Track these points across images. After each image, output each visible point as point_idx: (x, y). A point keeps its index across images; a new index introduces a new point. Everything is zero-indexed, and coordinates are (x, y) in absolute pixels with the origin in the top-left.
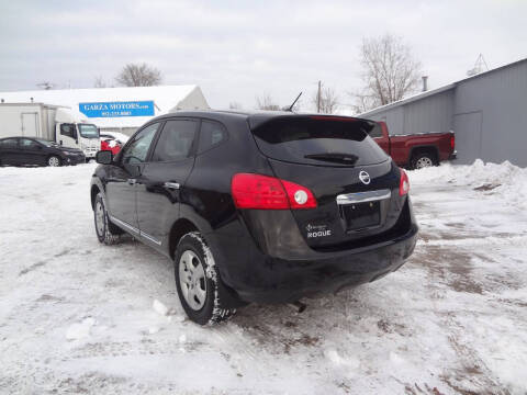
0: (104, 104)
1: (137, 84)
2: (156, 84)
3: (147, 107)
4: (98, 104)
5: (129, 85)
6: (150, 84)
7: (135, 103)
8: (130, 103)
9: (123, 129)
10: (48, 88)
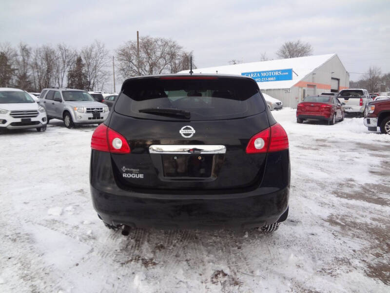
0: (257, 73)
1: (292, 56)
2: (306, 55)
3: (287, 73)
4: (253, 73)
5: (286, 57)
6: (302, 56)
7: (278, 71)
8: (275, 71)
9: (267, 90)
10: (235, 64)
